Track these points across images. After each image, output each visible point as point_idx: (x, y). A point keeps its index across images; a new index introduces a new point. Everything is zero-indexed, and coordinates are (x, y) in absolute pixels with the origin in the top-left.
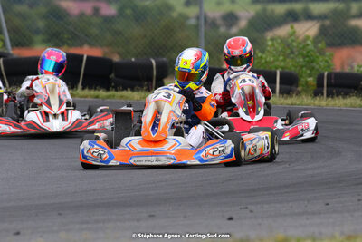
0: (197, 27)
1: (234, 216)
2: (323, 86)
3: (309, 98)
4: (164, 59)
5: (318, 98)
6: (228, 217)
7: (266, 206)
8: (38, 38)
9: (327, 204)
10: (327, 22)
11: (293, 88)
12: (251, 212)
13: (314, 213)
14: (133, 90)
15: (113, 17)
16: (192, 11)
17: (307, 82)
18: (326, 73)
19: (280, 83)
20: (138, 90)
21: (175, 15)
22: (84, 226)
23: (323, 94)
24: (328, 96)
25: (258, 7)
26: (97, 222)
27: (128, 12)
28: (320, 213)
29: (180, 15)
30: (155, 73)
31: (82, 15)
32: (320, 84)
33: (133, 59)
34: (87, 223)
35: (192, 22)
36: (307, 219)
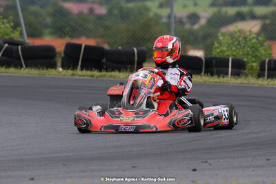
0: (168, 24)
1: (197, 168)
2: (265, 70)
3: (255, 79)
4: (144, 48)
5: (261, 79)
6: (192, 168)
7: (221, 161)
8: (47, 31)
9: (268, 160)
10: (268, 22)
11: (242, 71)
12: (210, 165)
13: (258, 167)
14: (120, 71)
15: (105, 15)
16: (164, 12)
17: (252, 66)
18: (267, 60)
19: (232, 67)
20: (123, 71)
21: (151, 14)
22: (83, 174)
23: (264, 76)
24: (268, 77)
25: (215, 10)
26: (92, 171)
27: (116, 12)
28: (263, 167)
29: (156, 15)
30: (136, 59)
31: (80, 14)
32: (262, 68)
33: (120, 48)
34: (85, 171)
35: (165, 20)
36: (253, 171)
